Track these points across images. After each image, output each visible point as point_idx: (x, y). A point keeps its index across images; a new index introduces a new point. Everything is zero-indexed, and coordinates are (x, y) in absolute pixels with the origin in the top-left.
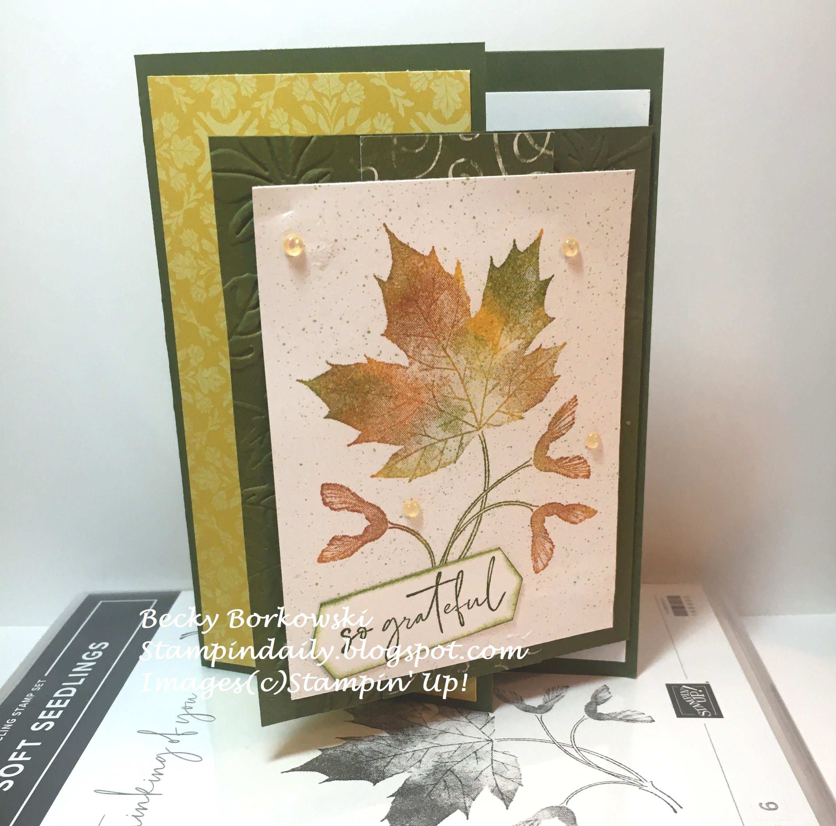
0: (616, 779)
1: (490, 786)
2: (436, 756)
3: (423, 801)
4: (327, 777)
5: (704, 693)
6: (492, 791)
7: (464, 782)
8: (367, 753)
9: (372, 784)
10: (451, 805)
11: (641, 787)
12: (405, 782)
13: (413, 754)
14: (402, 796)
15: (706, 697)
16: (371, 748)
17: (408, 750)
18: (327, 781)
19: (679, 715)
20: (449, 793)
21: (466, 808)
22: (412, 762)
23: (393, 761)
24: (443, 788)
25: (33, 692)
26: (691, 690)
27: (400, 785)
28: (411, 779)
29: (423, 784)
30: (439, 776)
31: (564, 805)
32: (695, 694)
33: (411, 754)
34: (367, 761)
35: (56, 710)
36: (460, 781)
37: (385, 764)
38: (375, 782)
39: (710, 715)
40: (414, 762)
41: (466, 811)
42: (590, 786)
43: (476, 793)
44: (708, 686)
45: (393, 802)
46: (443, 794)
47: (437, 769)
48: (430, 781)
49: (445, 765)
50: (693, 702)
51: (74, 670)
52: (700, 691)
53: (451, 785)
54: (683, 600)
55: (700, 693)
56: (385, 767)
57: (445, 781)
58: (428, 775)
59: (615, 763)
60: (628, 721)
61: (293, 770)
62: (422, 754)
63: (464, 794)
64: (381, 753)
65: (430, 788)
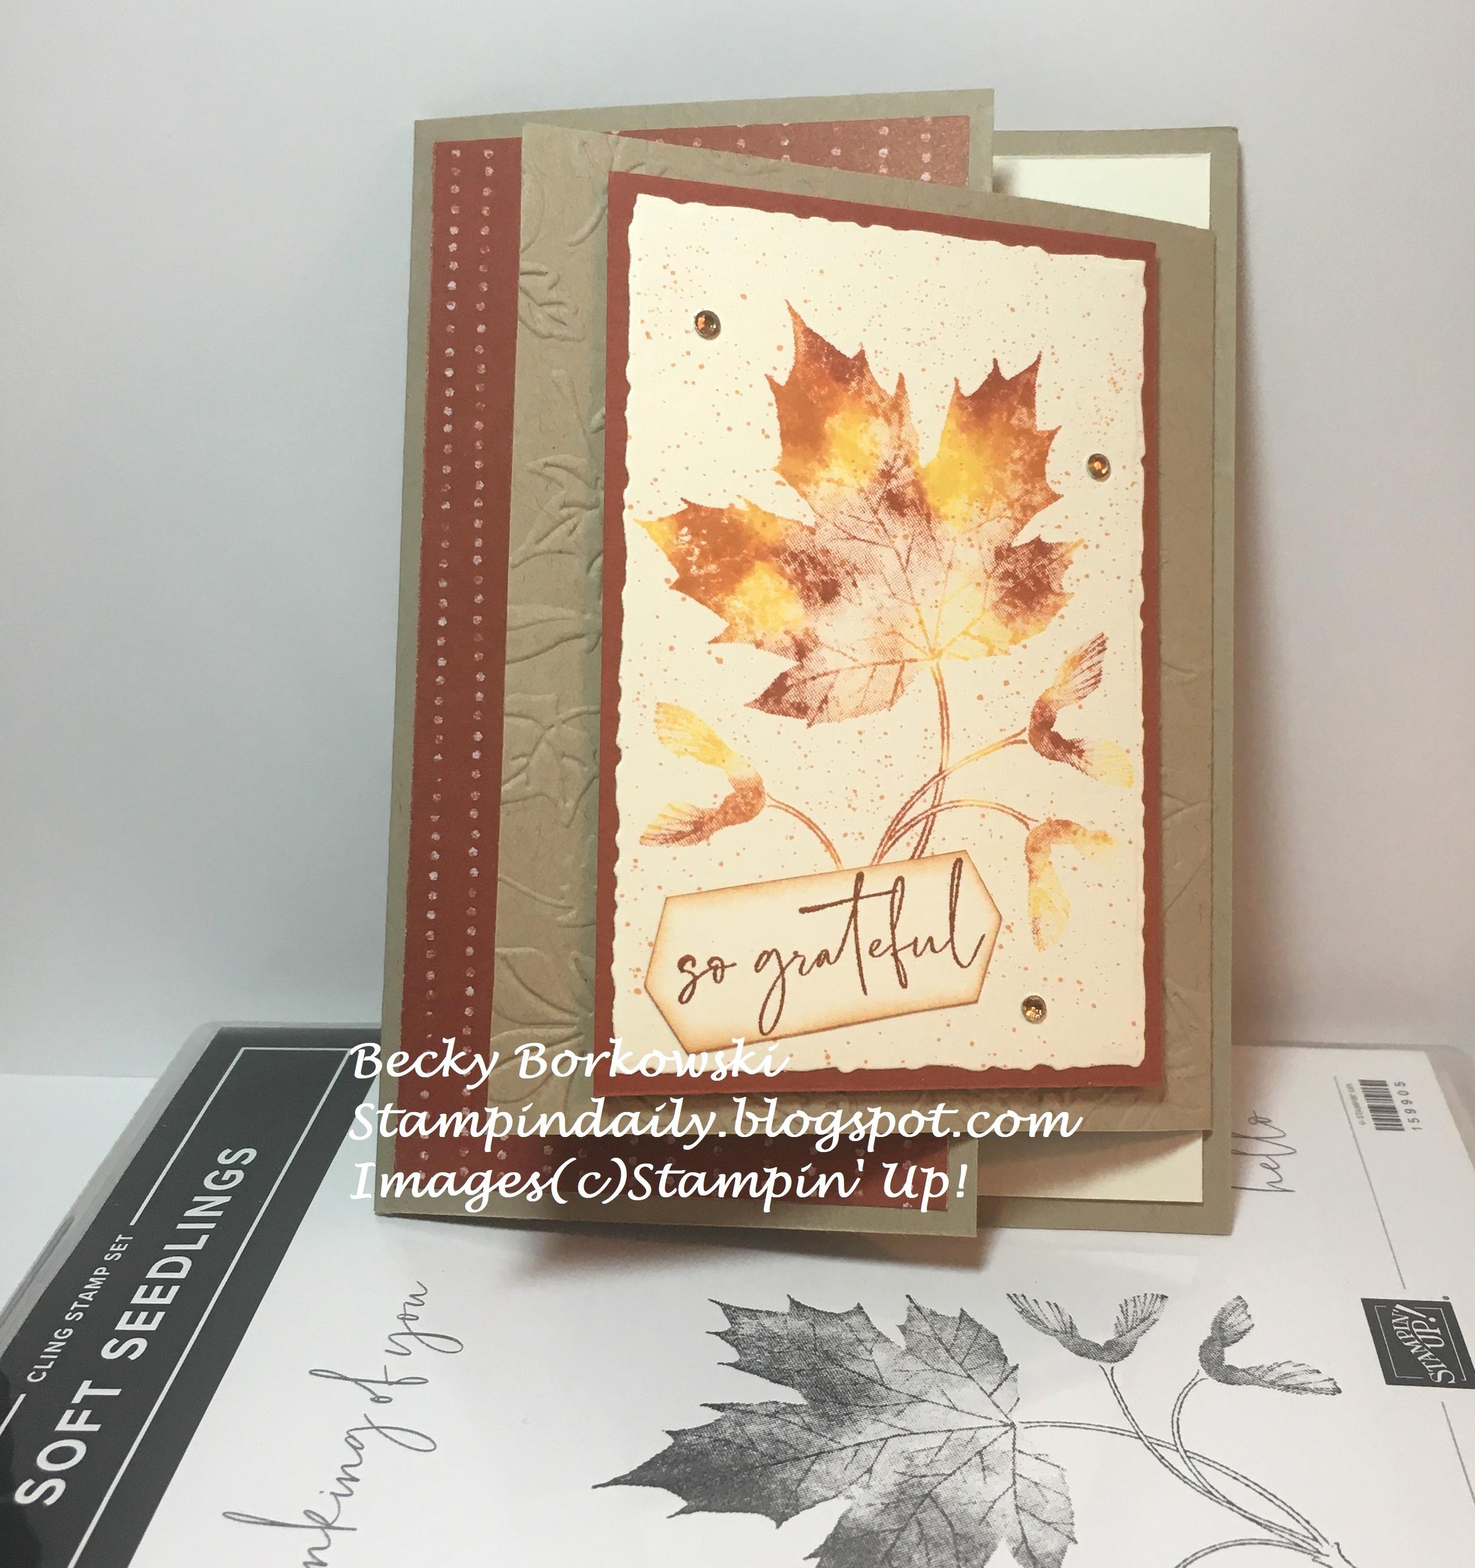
0: (1265, 1534)
1: (1010, 1540)
2: (902, 1459)
4: (684, 1504)
5: (1439, 1324)
6: (1016, 1553)
7: (958, 1527)
8: (763, 1446)
9: (773, 1523)
11: (1316, 1555)
12: (839, 1522)
13: (856, 1451)
14: (833, 1557)
15: (1444, 1335)
16: (771, 1434)
17: (845, 1441)
18: (682, 1511)
19: (1390, 1380)
20: (927, 1554)
22: (853, 1472)
23: (815, 1467)
24: (916, 1540)
25: (107, 1266)
26: (1412, 1317)
27: (830, 1530)
28: (851, 1516)
29: (876, 1528)
30: (908, 1509)
32: (1424, 1327)
33: (850, 1452)
34: (765, 1467)
35: (152, 1312)
36: (950, 1524)
37: (799, 1475)
38: (780, 1519)
39: (1453, 1381)
40: (858, 1473)
42: (1214, 1549)
43: (982, 1556)
44: (1447, 1307)
46: (916, 1557)
47: (903, 1493)
48: (890, 1523)
49: (920, 1484)
50: (1418, 1347)
51: (188, 1214)
52: (1432, 1320)
53: (933, 1533)
54: (1393, 1090)
55: (1432, 1326)
56: (801, 1481)
57: (919, 1524)
58: (887, 1506)
59: (1263, 1492)
60: (1287, 1388)
61: (616, 1482)
62: (873, 1453)
63: (958, 1559)
64: (791, 1446)
65: (891, 1539)
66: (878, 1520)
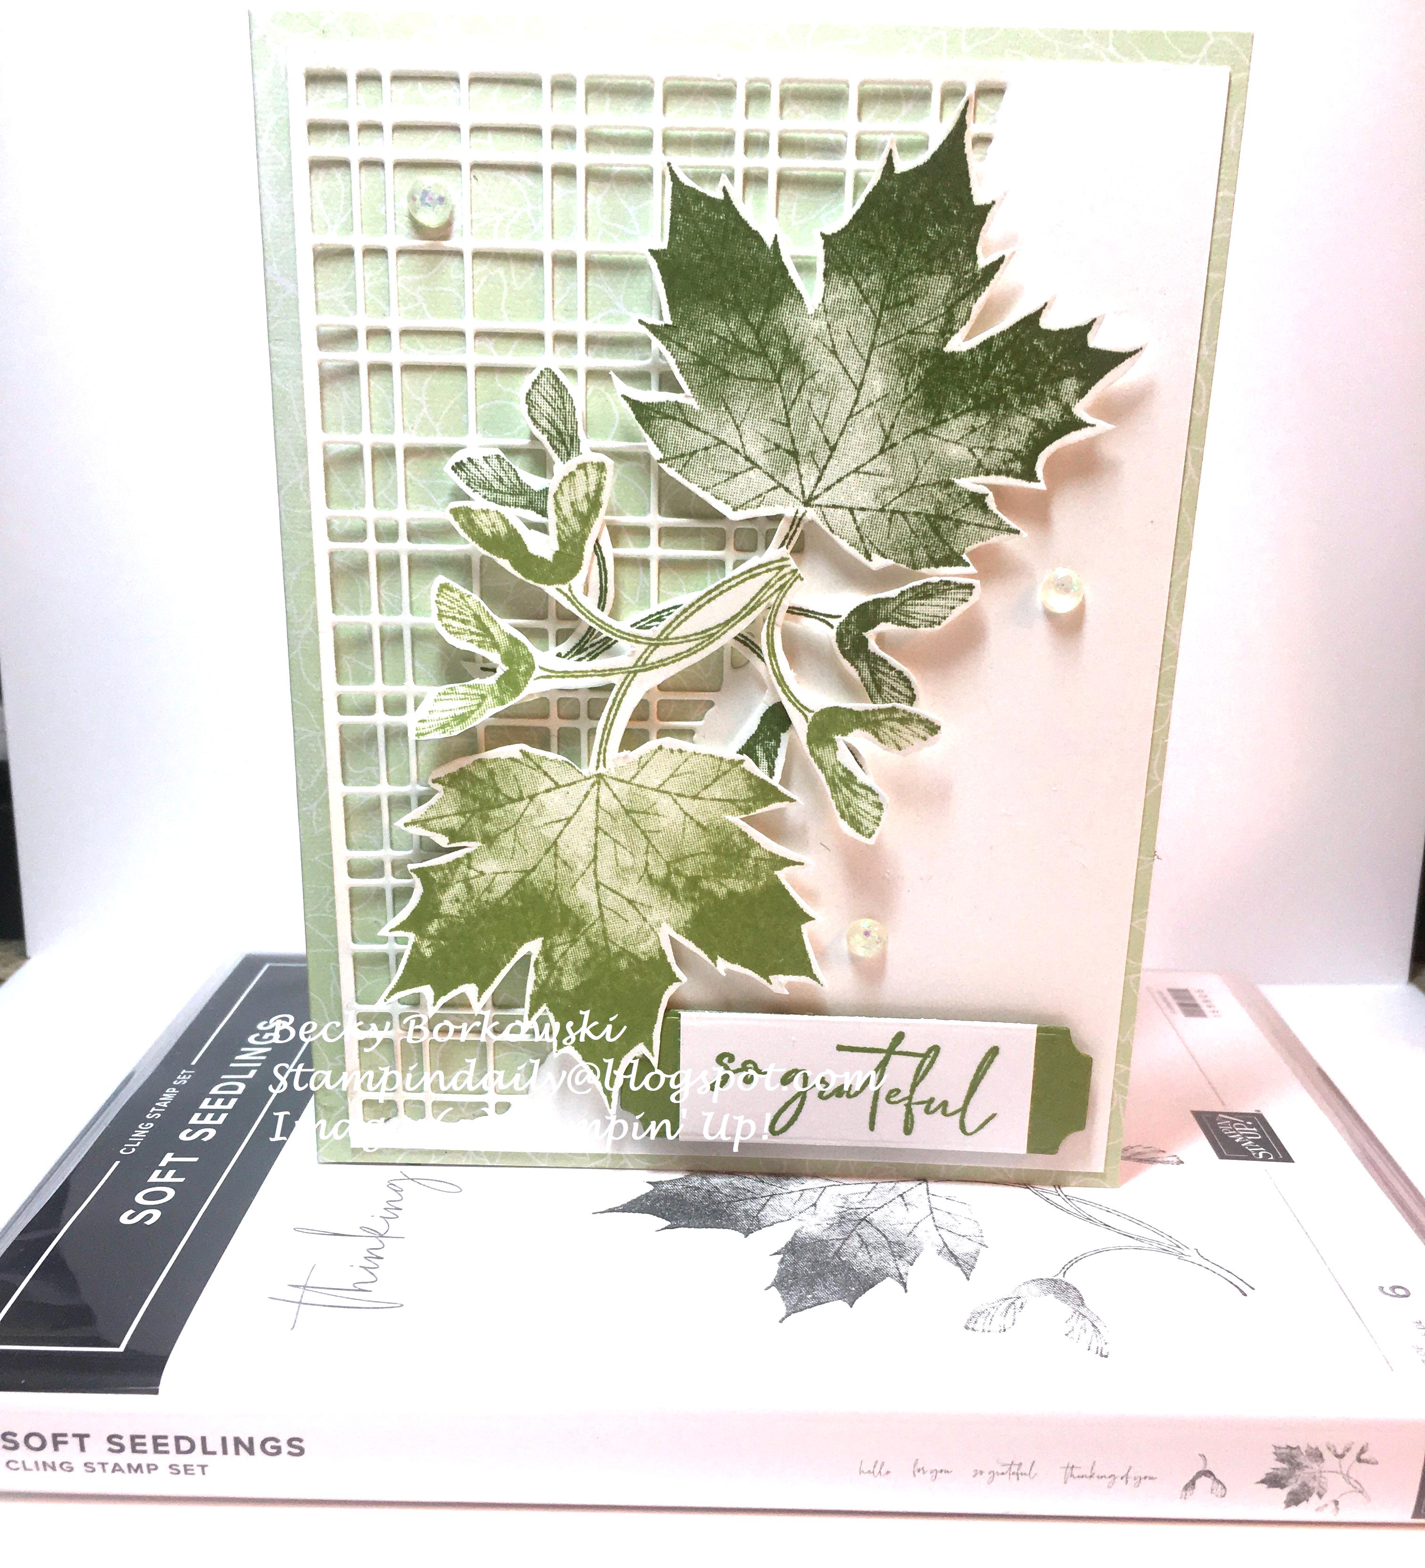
0: (1138, 1244)
1: (934, 1245)
2: (839, 1198)
3: (828, 1263)
4: (669, 1223)
5: (1255, 1125)
6: (939, 1253)
7: (891, 1238)
8: (727, 1191)
9: (742, 1235)
10: (876, 1270)
11: (1181, 1256)
12: (795, 1234)
13: (801, 1195)
14: (793, 1254)
15: (1260, 1132)
16: (731, 1184)
17: (791, 1188)
18: (667, 1228)
19: (1221, 1156)
20: (869, 1253)
21: (900, 1275)
22: (801, 1206)
23: (769, 1203)
24: (858, 1245)
25: (177, 1087)
26: (1233, 1122)
27: (789, 1239)
28: (804, 1231)
29: (825, 1238)
30: (849, 1227)
31: (1060, 1277)
32: (1242, 1127)
33: (798, 1194)
34: (729, 1202)
35: (217, 1113)
36: (884, 1236)
37: (758, 1207)
38: (747, 1233)
39: (1271, 1158)
40: (806, 1207)
41: (902, 1280)
42: (1098, 1252)
43: (913, 1255)
44: (1260, 1117)
45: (782, 1261)
46: (860, 1254)
47: (844, 1218)
48: (835, 1235)
49: (856, 1213)
50: (1240, 1138)
51: (237, 1058)
52: (1249, 1123)
53: (871, 1241)
54: (1196, 996)
56: (759, 1211)
57: (860, 1236)
58: (831, 1225)
59: (1131, 1219)
60: (1141, 1160)
61: (611, 1210)
62: (816, 1195)
63: (894, 1256)
64: (749, 1191)
65: (838, 1244)
66: (826, 1233)
